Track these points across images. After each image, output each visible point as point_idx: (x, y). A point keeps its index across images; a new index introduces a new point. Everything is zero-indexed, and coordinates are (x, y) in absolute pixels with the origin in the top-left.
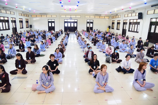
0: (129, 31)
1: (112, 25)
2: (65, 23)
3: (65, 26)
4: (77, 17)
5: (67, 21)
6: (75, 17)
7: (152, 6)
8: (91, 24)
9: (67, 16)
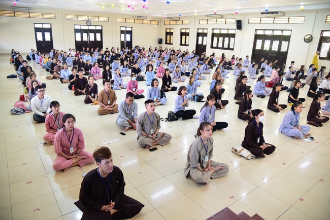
0: (212, 47)
1: (166, 37)
2: (76, 34)
3: (77, 40)
4: (101, 19)
5: (81, 29)
6: (97, 19)
7: (262, 14)
8: (128, 36)
9: (80, 18)
